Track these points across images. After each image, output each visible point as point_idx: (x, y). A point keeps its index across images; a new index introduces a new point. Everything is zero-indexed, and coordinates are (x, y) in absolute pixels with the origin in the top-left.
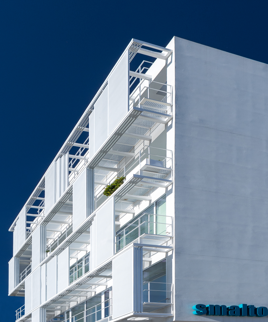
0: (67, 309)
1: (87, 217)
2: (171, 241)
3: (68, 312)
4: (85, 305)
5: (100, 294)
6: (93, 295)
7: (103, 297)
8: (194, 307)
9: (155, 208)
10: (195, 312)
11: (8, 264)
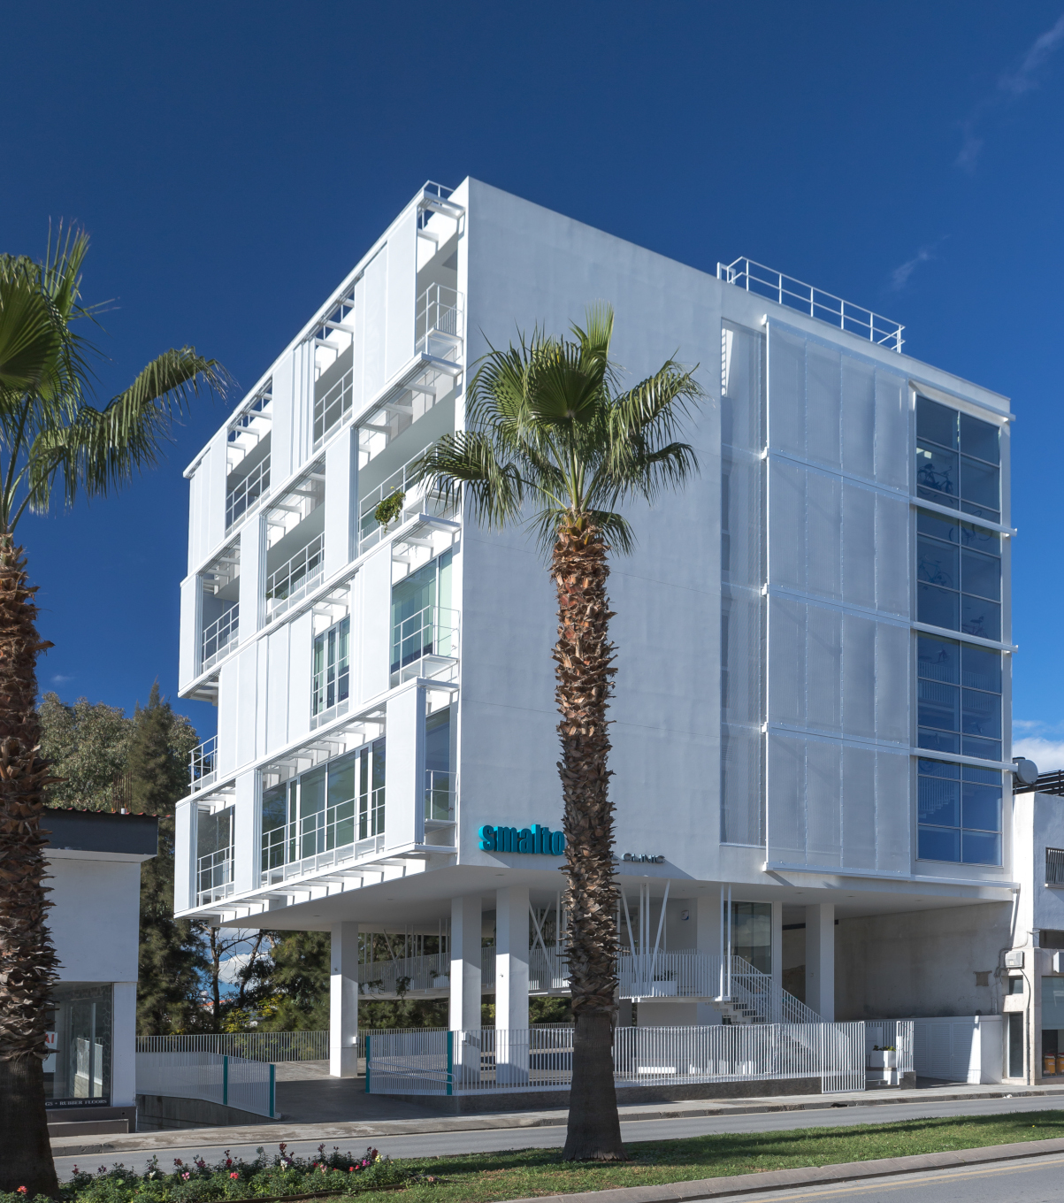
0: (292, 775)
1: (350, 562)
2: (457, 666)
3: (293, 785)
4: (326, 774)
5: (352, 753)
6: (341, 752)
7: (358, 762)
8: (481, 829)
9: (437, 569)
10: (481, 845)
11: (179, 589)
